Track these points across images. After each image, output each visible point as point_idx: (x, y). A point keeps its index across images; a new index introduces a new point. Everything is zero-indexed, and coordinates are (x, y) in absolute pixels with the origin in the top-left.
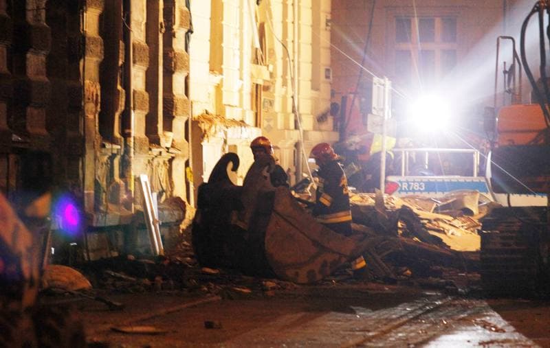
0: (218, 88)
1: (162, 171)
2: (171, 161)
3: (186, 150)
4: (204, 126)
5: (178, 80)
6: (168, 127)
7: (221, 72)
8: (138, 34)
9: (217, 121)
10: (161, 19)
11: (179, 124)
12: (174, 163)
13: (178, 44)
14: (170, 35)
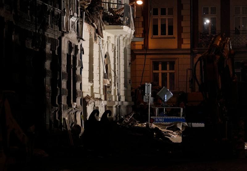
0: (92, 87)
1: (73, 116)
2: (76, 112)
3: (81, 109)
4: (87, 100)
5: (78, 85)
6: (75, 101)
7: (93, 81)
8: (64, 69)
9: (91, 99)
10: (72, 64)
11: (78, 100)
12: (77, 113)
13: (78, 72)
14: (75, 69)
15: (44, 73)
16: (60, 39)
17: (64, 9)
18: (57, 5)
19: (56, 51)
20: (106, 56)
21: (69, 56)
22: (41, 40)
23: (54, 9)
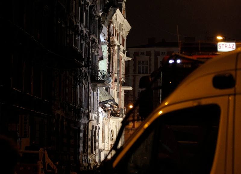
0: (104, 145)
1: (94, 158)
3: (98, 154)
4: (101, 151)
5: (97, 144)
6: (95, 151)
7: (104, 142)
8: (90, 137)
9: (103, 150)
10: (94, 134)
11: (97, 150)
12: (96, 156)
13: (97, 138)
14: (95, 137)
15: (79, 138)
16: (88, 123)
17: (90, 110)
18: (87, 108)
19: (86, 129)
20: (112, 131)
21: (92, 131)
22: (78, 124)
23: (85, 111)
